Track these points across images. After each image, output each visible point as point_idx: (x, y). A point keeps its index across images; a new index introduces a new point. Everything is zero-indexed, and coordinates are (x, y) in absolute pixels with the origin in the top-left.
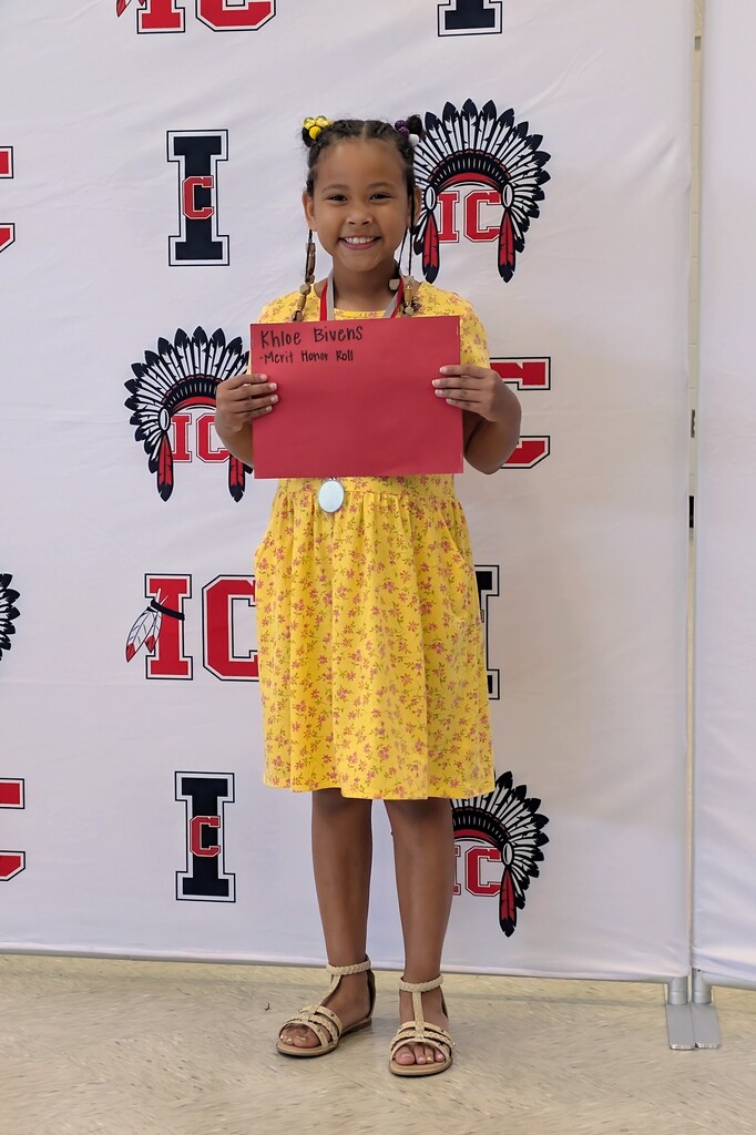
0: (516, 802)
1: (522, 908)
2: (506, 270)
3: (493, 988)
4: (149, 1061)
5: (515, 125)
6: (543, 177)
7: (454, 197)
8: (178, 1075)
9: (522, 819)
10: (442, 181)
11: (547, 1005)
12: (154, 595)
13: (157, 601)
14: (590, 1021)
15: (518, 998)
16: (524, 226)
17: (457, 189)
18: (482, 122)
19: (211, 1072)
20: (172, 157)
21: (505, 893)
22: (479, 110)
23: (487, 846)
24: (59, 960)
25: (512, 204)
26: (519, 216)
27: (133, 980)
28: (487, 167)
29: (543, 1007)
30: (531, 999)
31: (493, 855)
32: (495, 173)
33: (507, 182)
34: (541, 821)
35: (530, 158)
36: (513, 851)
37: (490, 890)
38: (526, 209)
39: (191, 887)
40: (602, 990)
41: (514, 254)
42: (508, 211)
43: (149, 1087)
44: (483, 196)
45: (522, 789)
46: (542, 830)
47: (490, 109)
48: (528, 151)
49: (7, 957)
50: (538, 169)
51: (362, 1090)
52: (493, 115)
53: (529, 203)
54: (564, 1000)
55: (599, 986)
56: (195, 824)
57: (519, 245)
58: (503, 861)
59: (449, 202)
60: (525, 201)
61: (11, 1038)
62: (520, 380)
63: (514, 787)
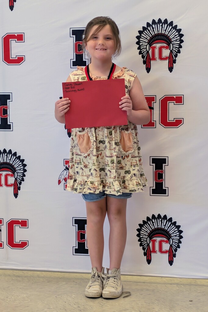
0: (173, 226)
1: (175, 257)
2: (171, 69)
3: (166, 281)
4: (65, 302)
5: (173, 26)
6: (182, 41)
7: (155, 47)
8: (74, 306)
9: (175, 231)
10: (152, 42)
11: (182, 286)
12: (66, 165)
13: (67, 167)
14: (195, 291)
15: (174, 284)
16: (176, 56)
17: (156, 45)
18: (164, 25)
19: (83, 306)
20: (72, 36)
21: (170, 253)
22: (163, 21)
23: (165, 239)
24: (38, 273)
25: (172, 49)
26: (174, 53)
27: (60, 278)
28: (165, 38)
29: (181, 287)
30: (177, 284)
31: (166, 242)
32: (167, 40)
33: (171, 43)
34: (181, 232)
35: (178, 36)
36: (172, 241)
37: (166, 252)
38: (177, 51)
39: (77, 251)
40: (199, 282)
41: (173, 64)
42: (171, 52)
43: (65, 310)
44: (164, 47)
45: (175, 223)
46: (181, 235)
47: (166, 21)
48: (177, 33)
49: (23, 271)
50: (180, 39)
51: (128, 311)
52: (167, 23)
53: (178, 49)
54: (187, 285)
55: (197, 280)
56: (78, 233)
57: (174, 62)
58: (169, 244)
59: (154, 49)
60: (176, 49)
61: (25, 295)
62: (175, 102)
63: (173, 222)
